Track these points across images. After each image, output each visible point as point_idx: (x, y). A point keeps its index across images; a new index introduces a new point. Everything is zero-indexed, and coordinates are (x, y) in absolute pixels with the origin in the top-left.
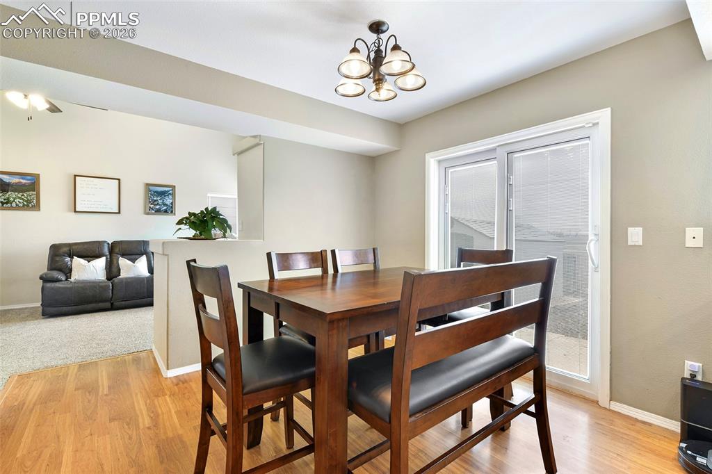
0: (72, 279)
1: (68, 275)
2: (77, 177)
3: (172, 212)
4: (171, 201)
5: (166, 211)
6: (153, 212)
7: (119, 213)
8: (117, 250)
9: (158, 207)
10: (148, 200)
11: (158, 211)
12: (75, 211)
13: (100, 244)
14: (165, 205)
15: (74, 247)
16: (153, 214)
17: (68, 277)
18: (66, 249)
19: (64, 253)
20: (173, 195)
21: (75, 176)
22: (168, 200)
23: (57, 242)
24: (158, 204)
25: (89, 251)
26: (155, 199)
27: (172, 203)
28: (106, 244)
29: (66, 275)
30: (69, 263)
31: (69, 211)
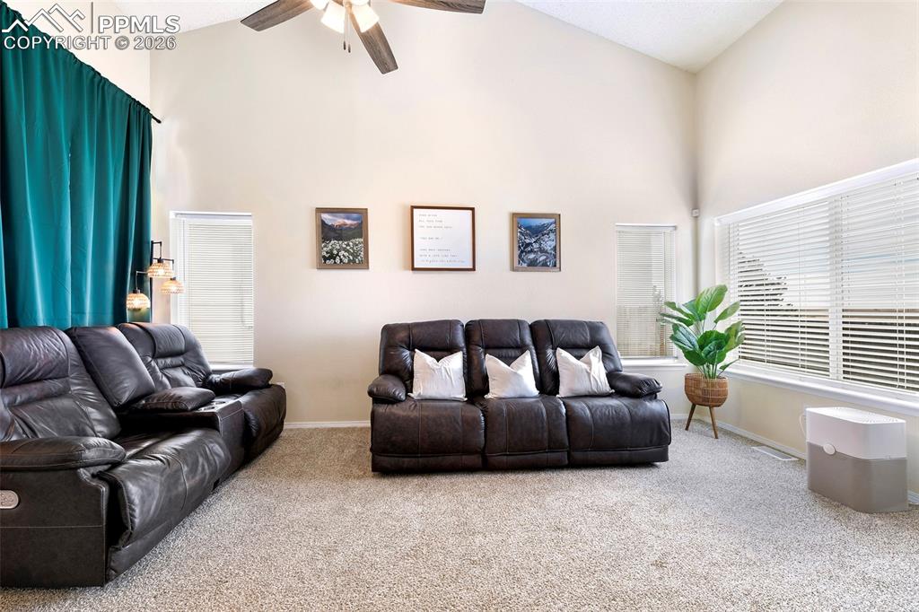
0: (414, 395)
1: (408, 382)
2: (415, 210)
3: (555, 266)
4: (553, 244)
5: (545, 264)
6: (525, 265)
7: (474, 269)
8: (476, 338)
9: (532, 256)
10: (516, 243)
11: (533, 264)
12: (413, 269)
13: (450, 325)
14: (542, 251)
15: (415, 331)
16: (524, 270)
17: (409, 389)
18: (403, 335)
19: (402, 342)
20: (557, 232)
21: (413, 207)
22: (549, 243)
23: (391, 322)
24: (532, 251)
25: (435, 340)
26: (528, 241)
27: (555, 247)
28: (459, 327)
29: (404, 383)
30: (409, 361)
31: (406, 269)
